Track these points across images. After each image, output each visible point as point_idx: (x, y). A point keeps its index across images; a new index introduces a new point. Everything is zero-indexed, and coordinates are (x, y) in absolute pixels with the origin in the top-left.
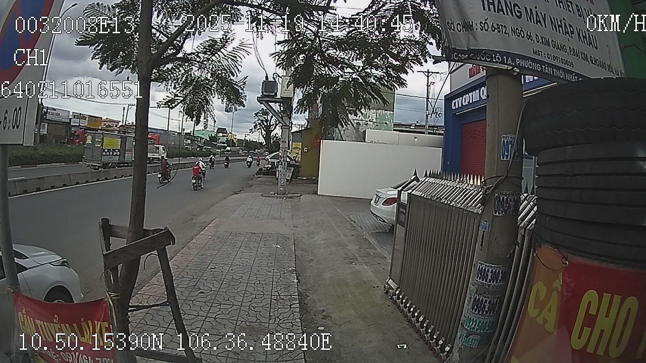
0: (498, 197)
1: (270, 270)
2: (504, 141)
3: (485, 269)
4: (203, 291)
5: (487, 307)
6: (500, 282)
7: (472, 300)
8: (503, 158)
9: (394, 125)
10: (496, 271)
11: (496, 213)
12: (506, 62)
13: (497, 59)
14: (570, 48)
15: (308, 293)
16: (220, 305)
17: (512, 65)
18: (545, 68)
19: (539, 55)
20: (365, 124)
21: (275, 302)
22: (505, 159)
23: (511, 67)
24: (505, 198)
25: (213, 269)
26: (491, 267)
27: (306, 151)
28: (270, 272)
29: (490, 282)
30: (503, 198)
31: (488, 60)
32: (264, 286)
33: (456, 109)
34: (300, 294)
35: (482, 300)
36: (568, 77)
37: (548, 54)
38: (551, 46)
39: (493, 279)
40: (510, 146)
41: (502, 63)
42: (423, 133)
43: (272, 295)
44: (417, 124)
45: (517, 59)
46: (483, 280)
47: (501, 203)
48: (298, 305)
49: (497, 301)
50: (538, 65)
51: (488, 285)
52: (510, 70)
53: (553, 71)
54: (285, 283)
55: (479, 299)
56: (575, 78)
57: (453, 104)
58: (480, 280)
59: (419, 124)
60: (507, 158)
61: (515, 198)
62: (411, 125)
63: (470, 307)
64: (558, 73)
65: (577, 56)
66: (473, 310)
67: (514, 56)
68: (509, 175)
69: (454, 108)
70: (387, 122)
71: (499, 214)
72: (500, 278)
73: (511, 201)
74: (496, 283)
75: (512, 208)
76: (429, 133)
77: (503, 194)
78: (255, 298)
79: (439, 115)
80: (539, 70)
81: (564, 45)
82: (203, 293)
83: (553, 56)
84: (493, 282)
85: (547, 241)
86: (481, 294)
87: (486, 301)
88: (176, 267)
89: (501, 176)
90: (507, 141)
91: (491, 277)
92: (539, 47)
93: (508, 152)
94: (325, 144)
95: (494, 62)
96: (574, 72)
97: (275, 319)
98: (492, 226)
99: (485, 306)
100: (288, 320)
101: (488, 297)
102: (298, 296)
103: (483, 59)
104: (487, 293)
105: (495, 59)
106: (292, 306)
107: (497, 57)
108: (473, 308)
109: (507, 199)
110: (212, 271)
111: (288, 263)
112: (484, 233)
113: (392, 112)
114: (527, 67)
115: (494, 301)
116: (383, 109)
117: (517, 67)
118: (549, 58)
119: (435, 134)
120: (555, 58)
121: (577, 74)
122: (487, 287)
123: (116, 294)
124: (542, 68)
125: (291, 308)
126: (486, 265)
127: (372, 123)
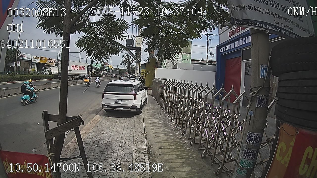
0: (259, 98)
1: (132, 134)
2: (262, 68)
3: (251, 136)
4: (98, 145)
5: (251, 155)
6: (258, 142)
7: (244, 152)
8: (261, 77)
9: (191, 60)
10: (257, 136)
11: (257, 106)
12: (262, 27)
13: (258, 25)
14: (291, 21)
15: (152, 146)
16: (107, 153)
17: (265, 28)
18: (280, 30)
19: (277, 24)
20: (177, 60)
21: (135, 150)
22: (262, 78)
23: (265, 29)
24: (262, 98)
25: (103, 133)
26: (255, 134)
27: (148, 73)
28: (132, 135)
29: (253, 142)
30: (261, 98)
31: (253, 25)
32: (129, 142)
33: (222, 52)
34: (148, 146)
35: (249, 151)
36: (291, 36)
37: (281, 23)
38: (282, 19)
39: (255, 141)
40: (265, 70)
41: (260, 27)
42: (206, 64)
43: (133, 147)
44: (202, 60)
45: (267, 25)
46: (250, 141)
47: (261, 101)
48: (147, 152)
49: (256, 152)
50: (277, 29)
51: (253, 144)
52: (264, 31)
53: (284, 32)
54: (140, 141)
55: (248, 151)
56: (294, 36)
57: (221, 50)
58: (248, 141)
59: (203, 60)
60: (263, 77)
61: (267, 98)
62: (199, 61)
63: (243, 155)
64: (287, 33)
65: (294, 25)
66: (244, 157)
67: (266, 24)
68: (264, 86)
69: (221, 52)
70: (188, 59)
71: (259, 106)
72: (259, 140)
73: (265, 100)
74: (257, 142)
75: (266, 103)
76: (208, 64)
77: (261, 96)
78: (125, 149)
79: (213, 55)
80: (278, 31)
81: (288, 19)
82: (98, 146)
83: (284, 24)
84: (255, 142)
85: (286, 121)
86: (249, 149)
87: (251, 152)
88: (84, 133)
89: (260, 87)
90: (263, 68)
91: (254, 140)
92: (277, 19)
93: (263, 74)
94: (158, 70)
95: (256, 26)
96: (294, 33)
97: (136, 160)
98: (255, 113)
99: (250, 154)
100: (142, 160)
101: (252, 150)
102: (147, 147)
103: (251, 25)
104: (252, 148)
105: (257, 25)
106: (144, 153)
107: (258, 24)
108: (244, 156)
109: (263, 99)
110: (102, 135)
111: (141, 130)
112: (251, 117)
113: (190, 54)
114: (272, 29)
115: (255, 152)
116: (185, 53)
117: (268, 30)
118: (282, 26)
119: (211, 65)
120: (285, 26)
121: (295, 34)
122: (252, 145)
123: (53, 153)
124: (279, 30)
125: (143, 154)
126: (252, 134)
127: (180, 60)
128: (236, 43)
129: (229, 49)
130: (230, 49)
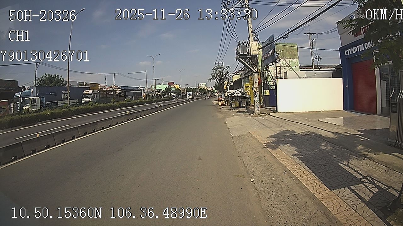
9: (300, 67)
33: (348, 55)
57: (346, 53)
70: (296, 66)
79: (320, 59)
113: (297, 60)
116: (292, 59)
127: (287, 67)
128: (366, 45)
129: (357, 51)
130: (359, 51)
